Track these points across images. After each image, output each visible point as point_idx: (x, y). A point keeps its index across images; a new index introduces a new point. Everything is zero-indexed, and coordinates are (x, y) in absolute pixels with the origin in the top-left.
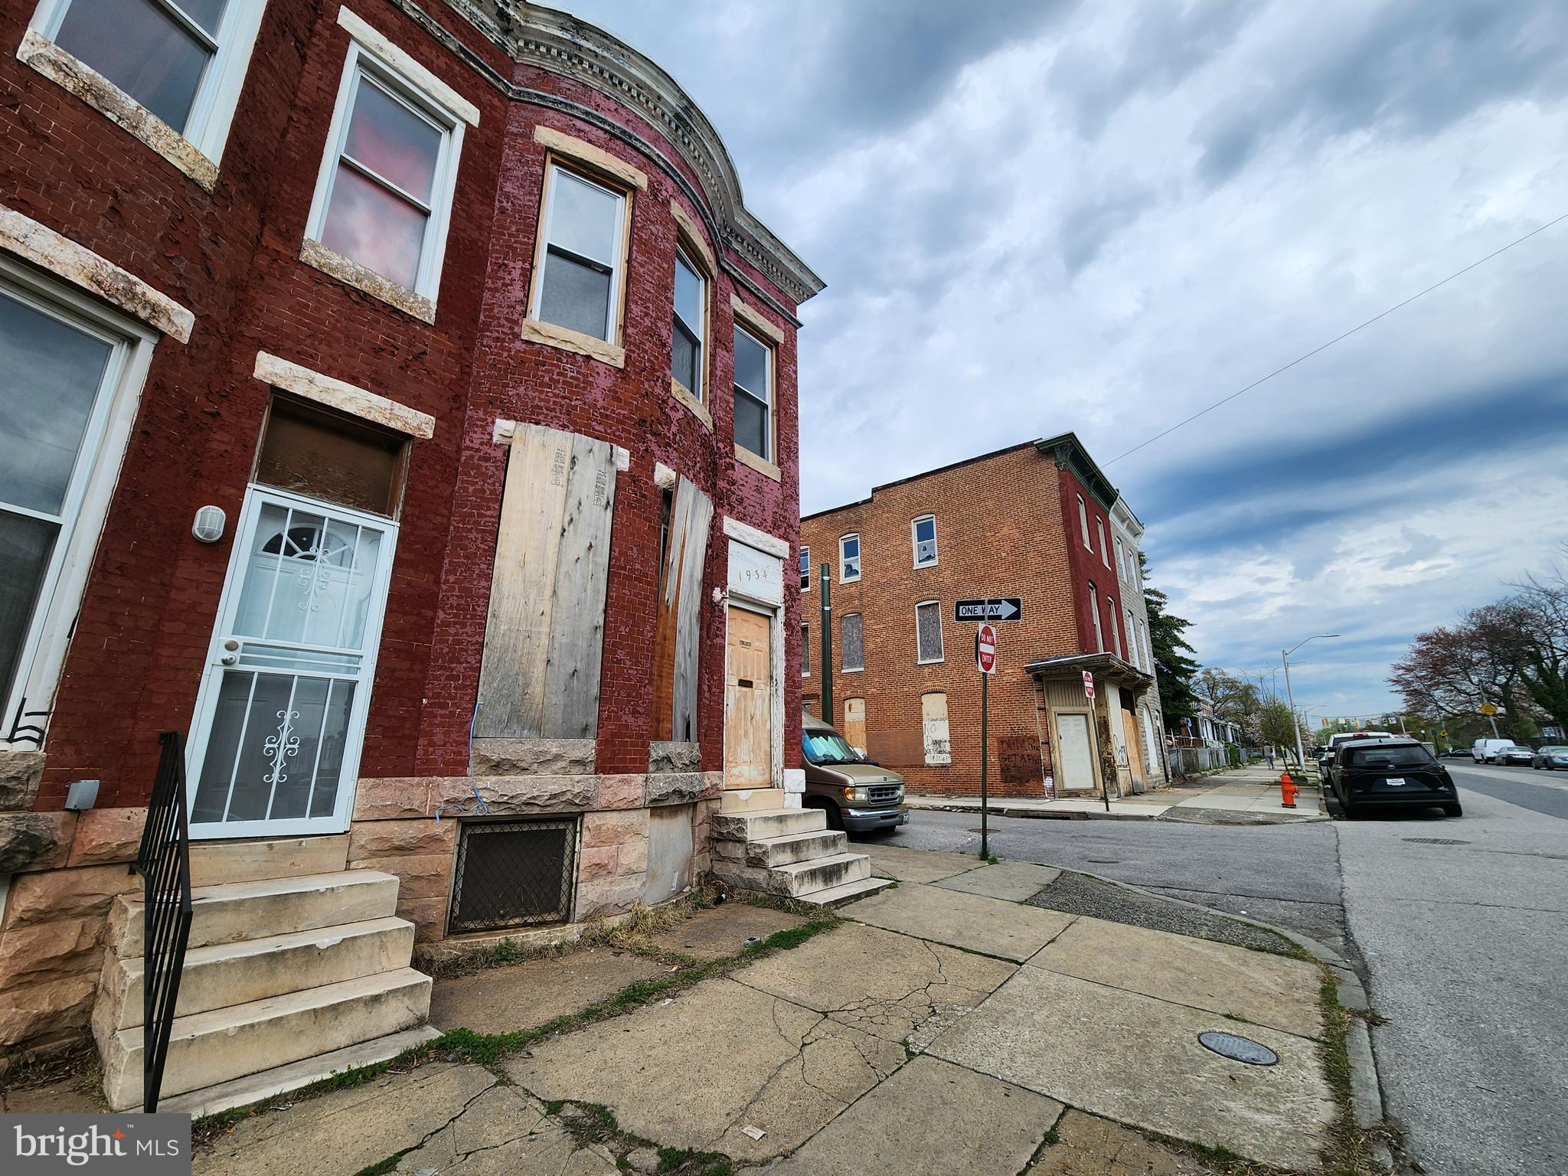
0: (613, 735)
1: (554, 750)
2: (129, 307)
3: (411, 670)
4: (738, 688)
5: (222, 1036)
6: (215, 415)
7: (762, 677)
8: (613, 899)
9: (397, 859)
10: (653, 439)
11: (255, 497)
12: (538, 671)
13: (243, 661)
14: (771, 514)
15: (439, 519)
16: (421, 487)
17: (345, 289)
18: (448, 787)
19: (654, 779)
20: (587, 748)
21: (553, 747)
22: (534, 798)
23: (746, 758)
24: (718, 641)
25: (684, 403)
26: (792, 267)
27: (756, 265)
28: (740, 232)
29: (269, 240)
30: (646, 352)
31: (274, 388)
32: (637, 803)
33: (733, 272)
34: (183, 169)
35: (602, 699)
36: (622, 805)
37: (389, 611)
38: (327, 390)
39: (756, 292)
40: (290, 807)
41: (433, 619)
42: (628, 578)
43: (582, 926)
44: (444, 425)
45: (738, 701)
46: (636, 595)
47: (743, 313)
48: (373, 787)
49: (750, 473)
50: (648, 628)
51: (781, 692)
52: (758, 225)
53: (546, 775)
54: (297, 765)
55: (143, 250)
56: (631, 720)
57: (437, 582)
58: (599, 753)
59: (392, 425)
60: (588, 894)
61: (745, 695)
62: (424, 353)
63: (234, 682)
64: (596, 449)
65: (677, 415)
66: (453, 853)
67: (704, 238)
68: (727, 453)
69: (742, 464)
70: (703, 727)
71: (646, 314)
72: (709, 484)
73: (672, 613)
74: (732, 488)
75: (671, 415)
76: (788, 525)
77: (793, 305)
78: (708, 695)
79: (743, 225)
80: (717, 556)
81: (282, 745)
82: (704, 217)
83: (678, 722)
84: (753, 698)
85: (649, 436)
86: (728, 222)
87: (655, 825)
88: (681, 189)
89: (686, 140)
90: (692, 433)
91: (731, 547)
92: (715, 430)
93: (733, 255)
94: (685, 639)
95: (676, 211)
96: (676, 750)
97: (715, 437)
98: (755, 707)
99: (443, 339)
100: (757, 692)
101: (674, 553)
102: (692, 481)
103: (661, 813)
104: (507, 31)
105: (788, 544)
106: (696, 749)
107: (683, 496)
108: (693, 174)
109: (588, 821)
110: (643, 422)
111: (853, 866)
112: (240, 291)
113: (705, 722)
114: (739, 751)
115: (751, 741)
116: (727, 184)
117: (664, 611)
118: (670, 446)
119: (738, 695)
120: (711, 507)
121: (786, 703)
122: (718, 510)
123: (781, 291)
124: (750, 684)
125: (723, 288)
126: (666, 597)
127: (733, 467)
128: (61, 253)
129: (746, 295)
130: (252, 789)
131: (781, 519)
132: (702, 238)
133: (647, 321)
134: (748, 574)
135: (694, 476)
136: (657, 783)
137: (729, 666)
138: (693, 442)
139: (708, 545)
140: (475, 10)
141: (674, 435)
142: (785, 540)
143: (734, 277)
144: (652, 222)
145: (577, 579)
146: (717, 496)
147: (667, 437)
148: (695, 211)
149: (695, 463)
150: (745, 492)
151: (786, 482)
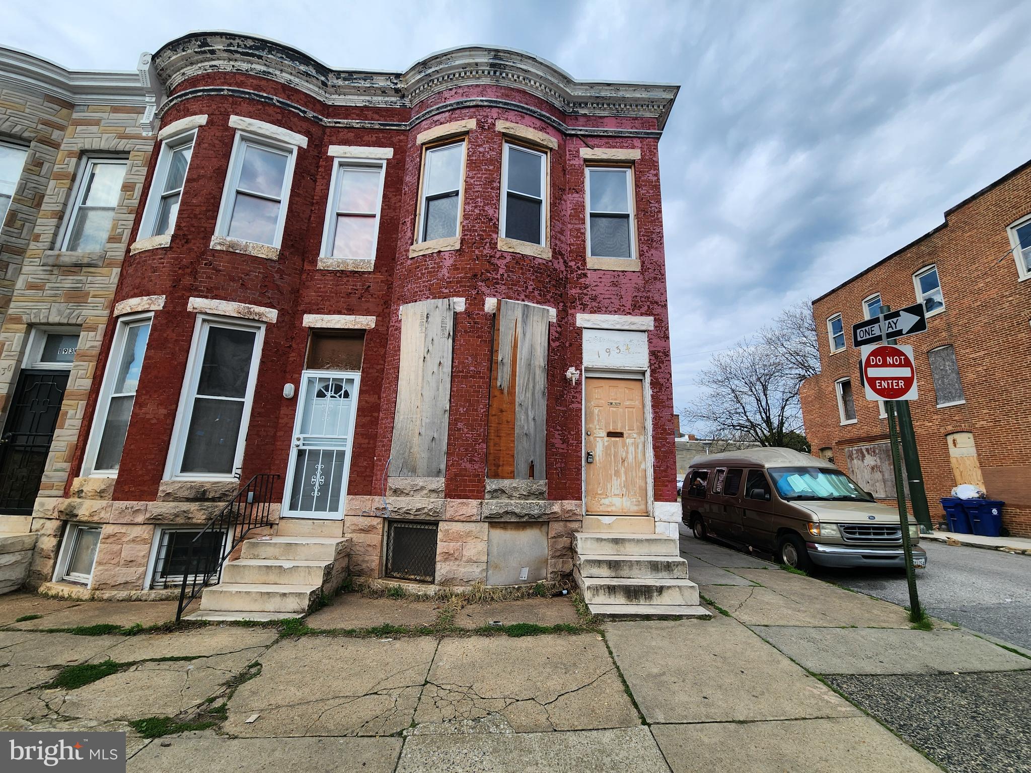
0: (456, 475)
1: (421, 484)
2: (251, 317)
3: (369, 443)
4: (606, 439)
5: (230, 593)
6: (290, 346)
7: (635, 427)
8: (460, 576)
9: (363, 535)
10: (483, 284)
11: (307, 374)
12: (416, 440)
13: (304, 445)
14: (630, 299)
15: (379, 367)
16: (370, 353)
17: (334, 272)
18: (377, 501)
19: (487, 504)
20: (440, 483)
21: (420, 482)
22: (409, 510)
23: (617, 492)
24: (574, 406)
25: (511, 250)
26: (637, 95)
27: (606, 113)
28: (580, 100)
29: (307, 267)
30: (476, 231)
31: (310, 328)
32: (474, 518)
33: (579, 133)
34: (264, 256)
35: (449, 454)
36: (461, 518)
37: (358, 416)
38: (329, 321)
39: (605, 134)
40: (321, 507)
41: (378, 417)
42: (465, 377)
43: (438, 588)
44: (380, 319)
45: (607, 449)
46: (471, 387)
47: (593, 157)
48: (353, 499)
49: (604, 274)
50: (481, 406)
51: (650, 439)
52: (592, 85)
53: (418, 497)
54: (324, 488)
55: (254, 294)
56: (468, 466)
57: (379, 398)
58: (447, 486)
59: (356, 327)
60: (442, 569)
61: (616, 443)
62: (369, 287)
63: (301, 453)
64: (440, 305)
65: (505, 262)
66: (383, 535)
67: (534, 128)
68: (578, 267)
69: (595, 270)
70: (556, 469)
71: (476, 207)
72: (548, 297)
73: (508, 393)
74: (585, 291)
75: (499, 262)
76: (651, 302)
77: (652, 122)
78: (564, 446)
79: (580, 94)
80: (571, 345)
81: (318, 480)
82: (532, 114)
83: (522, 466)
84: (624, 444)
85: (480, 283)
86: (568, 100)
87: (498, 534)
88: (505, 109)
89: (504, 75)
90: (522, 269)
91: (586, 335)
92: (562, 255)
93: (582, 120)
94: (527, 409)
95: (501, 126)
96: (514, 485)
97: (561, 261)
98: (627, 452)
99: (378, 275)
100: (629, 441)
101: (504, 353)
102: (523, 300)
103: (505, 525)
104: (403, 97)
105: (652, 318)
106: (541, 484)
107: (510, 312)
108: (519, 91)
109: (442, 526)
110: (475, 276)
111: (670, 591)
112: (296, 293)
113: (558, 465)
114: (609, 486)
115: (623, 478)
116: (550, 78)
117: (497, 393)
118: (498, 284)
119: (606, 444)
120: (553, 312)
121: (655, 448)
122: (570, 312)
123: (636, 118)
124: (620, 435)
125: (572, 149)
126: (499, 384)
127: (585, 275)
128: (229, 308)
129: (596, 141)
130: (308, 497)
131: (643, 299)
132: (531, 130)
133: (477, 211)
134: (608, 351)
135: (526, 296)
136: (492, 506)
137: (596, 422)
138: (522, 274)
139: (552, 340)
140: (386, 99)
141: (502, 275)
142: (649, 315)
143: (582, 135)
144: (479, 146)
145: (433, 384)
146: (563, 302)
147: (495, 279)
148: (523, 114)
149: (527, 287)
150: (599, 290)
151: (648, 269)
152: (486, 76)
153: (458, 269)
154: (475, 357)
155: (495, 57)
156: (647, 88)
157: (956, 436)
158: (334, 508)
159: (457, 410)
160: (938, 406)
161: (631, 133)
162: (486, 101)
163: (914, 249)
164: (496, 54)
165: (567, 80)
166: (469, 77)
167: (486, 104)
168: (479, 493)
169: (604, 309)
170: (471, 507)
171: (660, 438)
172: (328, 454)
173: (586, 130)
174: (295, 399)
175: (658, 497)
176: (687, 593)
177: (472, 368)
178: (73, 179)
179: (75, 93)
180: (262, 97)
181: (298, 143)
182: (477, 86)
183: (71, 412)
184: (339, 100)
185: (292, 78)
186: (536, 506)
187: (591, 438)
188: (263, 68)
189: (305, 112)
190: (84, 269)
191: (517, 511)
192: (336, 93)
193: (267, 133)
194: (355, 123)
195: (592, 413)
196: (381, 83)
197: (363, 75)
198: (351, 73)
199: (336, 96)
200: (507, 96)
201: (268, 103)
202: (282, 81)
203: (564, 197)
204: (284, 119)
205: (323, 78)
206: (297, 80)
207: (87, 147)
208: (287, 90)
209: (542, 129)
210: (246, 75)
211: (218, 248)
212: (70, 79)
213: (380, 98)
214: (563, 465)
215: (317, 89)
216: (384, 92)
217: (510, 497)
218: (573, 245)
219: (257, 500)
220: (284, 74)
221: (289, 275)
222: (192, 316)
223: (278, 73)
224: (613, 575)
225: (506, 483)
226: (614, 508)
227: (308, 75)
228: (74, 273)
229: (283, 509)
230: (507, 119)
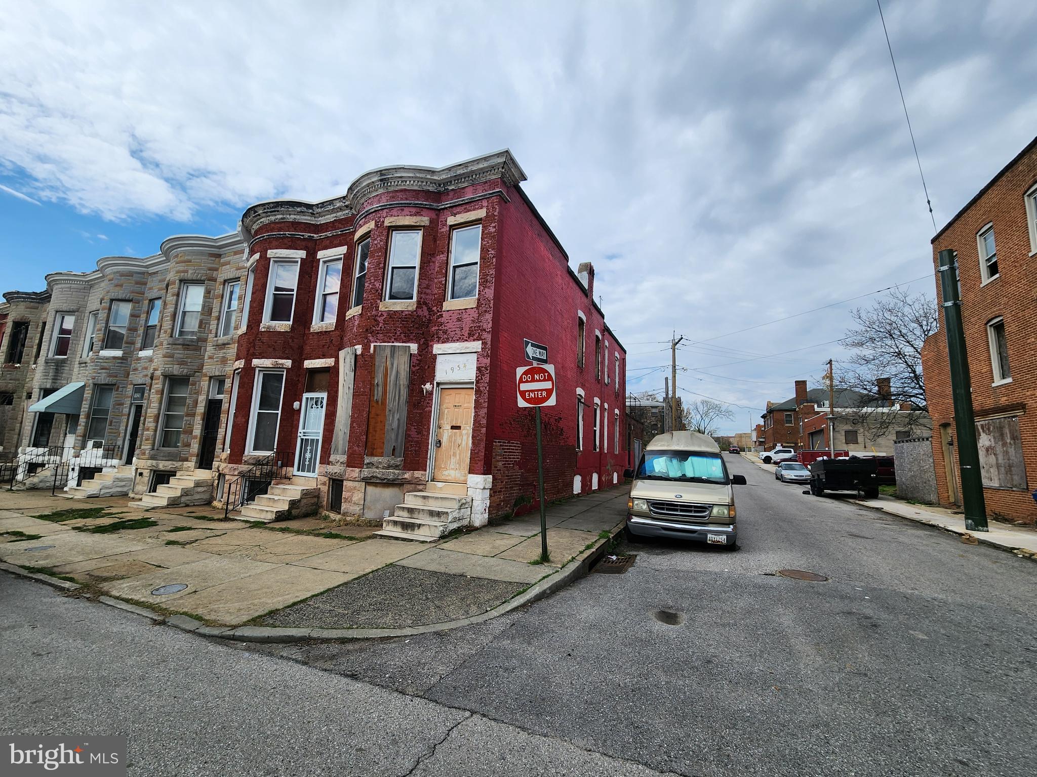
0: (351, 454)
1: (339, 459)
2: (279, 366)
3: (329, 435)
4: (450, 430)
6: (298, 380)
7: (467, 423)
8: (350, 511)
9: (323, 486)
10: (371, 335)
12: (340, 433)
13: (303, 436)
14: (468, 329)
15: (335, 389)
17: (318, 333)
18: (326, 468)
19: (364, 471)
20: (345, 458)
21: (339, 457)
23: (453, 467)
25: (388, 310)
26: (481, 166)
27: (466, 185)
28: (446, 181)
29: (306, 331)
30: (369, 300)
31: (307, 368)
32: (357, 479)
33: (447, 206)
34: (284, 331)
35: (349, 442)
36: (351, 479)
37: (325, 419)
38: (315, 364)
39: (463, 202)
41: (334, 419)
42: (359, 395)
43: (342, 516)
44: (337, 359)
45: (450, 437)
46: (361, 401)
47: (456, 223)
48: (320, 466)
49: (453, 313)
50: (365, 413)
52: (449, 169)
53: (338, 466)
55: (280, 353)
56: (357, 448)
58: (347, 460)
59: (326, 366)
60: (344, 506)
61: (455, 433)
62: (332, 340)
63: (302, 440)
64: (351, 351)
65: (383, 318)
66: (329, 487)
67: (411, 215)
68: (438, 311)
69: (448, 311)
70: (411, 451)
71: (370, 284)
72: (411, 337)
73: (382, 404)
74: (440, 328)
75: (379, 319)
76: (481, 330)
77: (497, 182)
78: (419, 436)
79: (444, 177)
80: (429, 367)
81: (308, 455)
82: (408, 205)
83: (388, 448)
84: (461, 435)
85: (369, 335)
86: (439, 184)
87: (370, 489)
88: (390, 208)
89: (389, 184)
90: (393, 321)
91: (439, 359)
92: (425, 304)
93: (451, 194)
94: (394, 413)
95: (387, 223)
96: (380, 460)
97: (425, 308)
98: (462, 440)
99: (337, 332)
100: (464, 432)
101: (378, 379)
102: (393, 342)
103: (375, 485)
104: (351, 208)
105: (480, 342)
106: (399, 460)
107: (382, 352)
108: (401, 191)
109: (345, 483)
110: (367, 330)
111: (424, 527)
112: (301, 349)
113: (413, 448)
114: (449, 463)
115: (458, 458)
116: (418, 175)
117: (375, 405)
118: (378, 333)
119: (450, 434)
120: (414, 347)
121: (473, 437)
122: (430, 344)
123: (486, 182)
124: (458, 428)
125: (443, 220)
126: (375, 398)
127: (441, 316)
128: (267, 363)
129: (458, 209)
130: (304, 465)
131: (476, 328)
132: (408, 217)
133: (371, 286)
134: (452, 369)
135: (395, 339)
136: (366, 472)
137: (445, 420)
138: (393, 324)
139: (413, 366)
140: (344, 212)
141: (381, 327)
142: (479, 340)
143: (449, 207)
144: (375, 240)
145: (346, 400)
146: (424, 338)
147: (377, 330)
148: (402, 207)
149: (396, 333)
150: (449, 325)
151: (483, 304)
152: (380, 188)
153: (360, 326)
154: (363, 382)
155: (382, 175)
156: (485, 159)
158: (314, 472)
159: (354, 416)
161: (480, 196)
162: (381, 206)
164: (381, 172)
165: (432, 172)
166: (372, 191)
167: (380, 208)
168: (360, 465)
169: (451, 339)
170: (355, 473)
171: (477, 430)
172: (313, 440)
173: (451, 203)
174: (300, 410)
177: (362, 390)
178: (222, 298)
179: (220, 249)
180: (281, 234)
181: (300, 256)
182: (378, 195)
183: (223, 420)
184: (322, 220)
185: (295, 217)
186: (391, 474)
187: (441, 430)
188: (281, 216)
189: (303, 236)
190: (227, 346)
191: (379, 476)
192: (320, 216)
193: (284, 256)
194: (329, 234)
195: (443, 413)
196: (338, 204)
197: (328, 203)
198: (323, 203)
199: (320, 219)
200: (393, 197)
201: (285, 237)
202: (291, 220)
203: (433, 259)
204: (293, 244)
205: (311, 211)
206: (298, 217)
207: (226, 278)
208: (295, 225)
209: (417, 214)
210: (274, 223)
211: (263, 330)
212: (216, 242)
213: (340, 213)
214: (417, 449)
215: (309, 218)
216: (340, 209)
217: (377, 468)
218: (436, 294)
219: (282, 466)
220: (292, 216)
221: (297, 339)
222: (254, 369)
223: (288, 216)
224: (410, 516)
225: (375, 459)
226: (450, 478)
227: (302, 212)
228: (223, 349)
229: (294, 470)
230: (392, 216)
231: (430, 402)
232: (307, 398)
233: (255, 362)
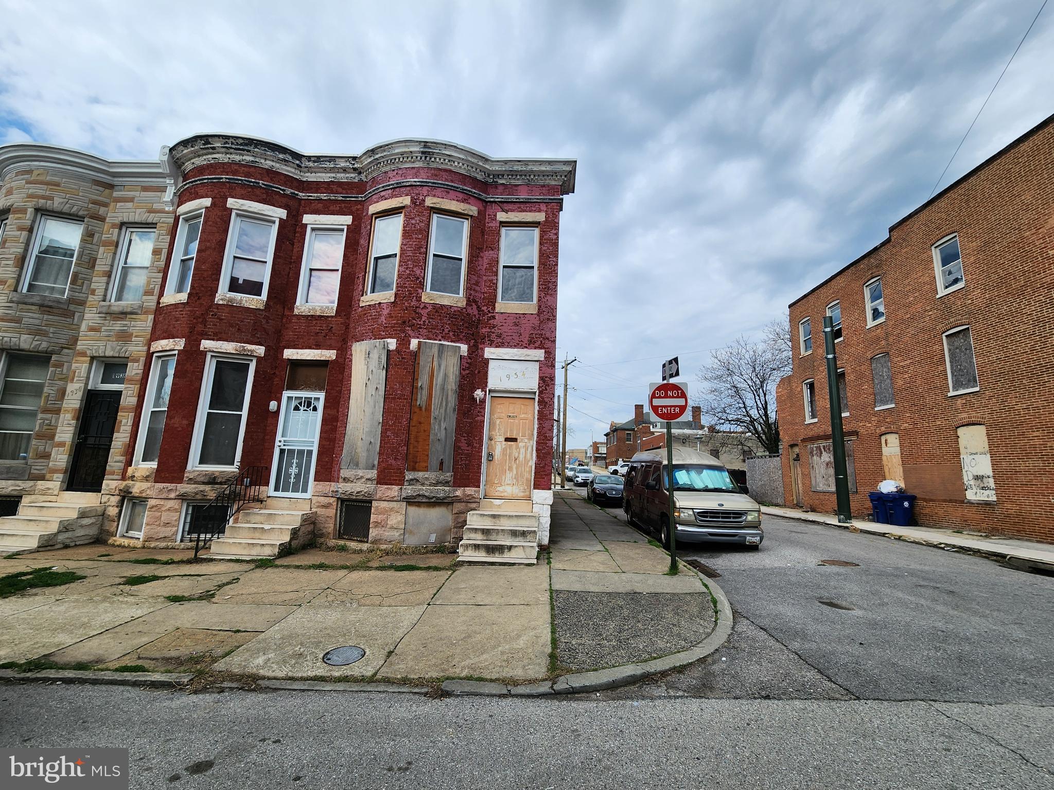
0: (385, 469)
1: (361, 474)
2: (245, 353)
3: (329, 445)
4: (505, 443)
5: (229, 543)
6: (274, 373)
7: (527, 435)
8: (384, 537)
9: (324, 509)
10: (410, 329)
11: (286, 394)
12: (360, 443)
13: (284, 445)
14: (528, 336)
15: (338, 389)
16: (331, 378)
17: (307, 317)
18: (333, 486)
19: (405, 489)
20: (373, 474)
21: (360, 473)
22: (352, 492)
23: (509, 482)
24: (479, 418)
25: (432, 302)
26: (543, 168)
27: (519, 182)
28: (498, 173)
29: (287, 313)
30: (406, 287)
31: (288, 359)
32: (395, 499)
33: (497, 200)
34: (254, 307)
35: (380, 454)
36: (387, 498)
37: (322, 425)
38: (302, 354)
39: (518, 200)
40: (295, 490)
41: (337, 426)
42: (394, 398)
43: (369, 545)
44: (339, 352)
45: (504, 450)
46: (398, 406)
47: (507, 220)
48: (317, 484)
49: (509, 316)
50: (405, 420)
51: (535, 443)
52: (506, 162)
53: (359, 484)
54: (298, 476)
55: (247, 336)
56: (393, 462)
57: (338, 412)
58: (378, 476)
59: (322, 359)
60: (373, 533)
61: (511, 446)
62: (332, 327)
63: (282, 451)
64: (377, 345)
65: (427, 311)
66: (337, 510)
67: (457, 200)
68: (489, 311)
69: (502, 313)
70: (461, 465)
71: (407, 268)
72: (461, 337)
73: (425, 410)
74: (493, 330)
75: (422, 312)
76: (544, 338)
77: (557, 189)
78: (469, 448)
79: (497, 168)
80: (479, 372)
81: (294, 470)
82: (455, 189)
83: (434, 461)
84: (517, 447)
85: (407, 328)
86: (488, 173)
87: (412, 510)
88: (433, 188)
89: (433, 159)
90: (440, 316)
91: (492, 364)
92: (475, 302)
93: (500, 189)
94: (440, 421)
95: (429, 202)
96: (426, 476)
97: (475, 307)
98: (519, 453)
99: (339, 319)
100: (521, 444)
101: (423, 381)
102: (440, 340)
103: (419, 504)
104: (360, 173)
105: (543, 351)
106: (448, 476)
107: (428, 350)
108: (446, 170)
109: (374, 504)
110: (404, 322)
111: (516, 549)
112: (279, 333)
113: (463, 462)
114: (503, 478)
115: (515, 472)
116: (470, 159)
117: (417, 410)
118: (421, 328)
119: (504, 446)
120: (464, 348)
121: (537, 450)
122: (480, 346)
123: (543, 186)
124: (515, 440)
125: (491, 214)
126: (418, 403)
127: (494, 317)
128: (228, 347)
129: (511, 206)
130: (287, 483)
131: (537, 336)
132: (454, 202)
133: (408, 272)
134: (508, 377)
135: (442, 337)
136: (409, 490)
137: (497, 431)
138: (440, 320)
139: (463, 369)
140: (347, 175)
141: (424, 321)
142: (541, 349)
143: (499, 202)
144: (413, 218)
145: (372, 403)
146: (474, 339)
147: (419, 324)
148: (448, 191)
149: (443, 330)
150: (504, 329)
151: (544, 311)
152: (419, 161)
153: (392, 317)
154: (401, 383)
155: (425, 147)
156: (550, 162)
157: (889, 437)
158: (305, 490)
159: (387, 422)
160: (876, 409)
161: (538, 199)
162: (419, 182)
163: (866, 261)
164: (426, 144)
165: (486, 160)
166: (406, 162)
167: (418, 184)
168: (400, 482)
169: (507, 344)
170: (394, 490)
171: (542, 443)
172: (301, 452)
173: (502, 198)
174: (277, 412)
175: (537, 486)
176: (528, 550)
177: (399, 392)
178: (117, 246)
179: (114, 177)
180: (251, 182)
181: (279, 216)
182: (413, 168)
183: (124, 421)
184: (311, 177)
185: (274, 164)
186: (442, 491)
187: (493, 442)
188: (251, 159)
189: (284, 190)
190: (129, 316)
191: (427, 494)
192: (308, 171)
193: (255, 211)
194: (324, 196)
195: (494, 424)
196: (343, 164)
197: (328, 159)
198: (319, 157)
199: (308, 174)
200: (436, 175)
201: (256, 186)
202: (266, 167)
203: (481, 254)
204: (268, 198)
205: (298, 162)
206: (278, 165)
207: (125, 220)
208: (271, 174)
209: (464, 201)
210: (239, 164)
211: (221, 302)
212: (109, 167)
213: (342, 175)
214: (467, 462)
215: (293, 170)
216: (345, 170)
217: (423, 484)
218: (486, 293)
219: (251, 484)
220: (268, 162)
221: (274, 320)
222: (204, 354)
223: (263, 161)
224: (485, 538)
225: (420, 475)
226: (505, 494)
227: (285, 161)
228: (122, 319)
229: (270, 490)
230: (434, 196)
231: (482, 410)
232: (290, 398)
233: (206, 344)
